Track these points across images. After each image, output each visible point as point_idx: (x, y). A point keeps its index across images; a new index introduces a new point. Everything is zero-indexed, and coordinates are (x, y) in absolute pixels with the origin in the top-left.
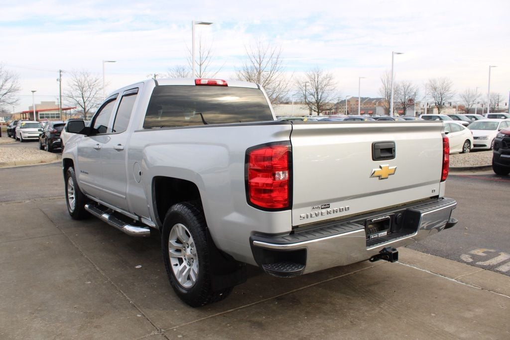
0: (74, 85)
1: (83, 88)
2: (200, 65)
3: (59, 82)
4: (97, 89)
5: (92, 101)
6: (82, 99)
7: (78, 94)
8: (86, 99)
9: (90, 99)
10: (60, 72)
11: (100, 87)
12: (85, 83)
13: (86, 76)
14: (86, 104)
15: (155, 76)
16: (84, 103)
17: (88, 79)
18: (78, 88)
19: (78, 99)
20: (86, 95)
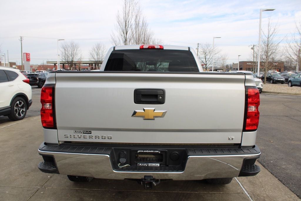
0: (201, 51)
1: (206, 53)
2: (268, 38)
3: (197, 50)
4: (214, 54)
5: (211, 61)
6: (205, 60)
7: (203, 57)
8: (207, 59)
9: (209, 59)
10: (198, 44)
11: (215, 53)
12: (207, 50)
13: (208, 46)
14: (207, 62)
15: (254, 46)
16: (206, 62)
17: (209, 48)
18: (203, 53)
19: (202, 59)
20: (208, 57)
